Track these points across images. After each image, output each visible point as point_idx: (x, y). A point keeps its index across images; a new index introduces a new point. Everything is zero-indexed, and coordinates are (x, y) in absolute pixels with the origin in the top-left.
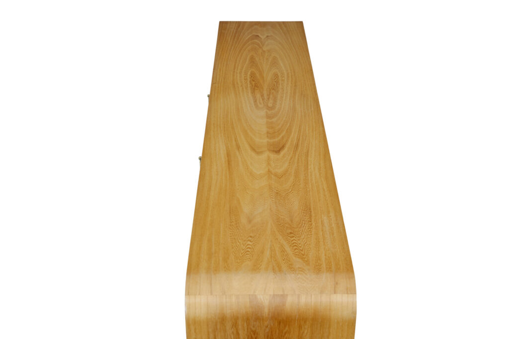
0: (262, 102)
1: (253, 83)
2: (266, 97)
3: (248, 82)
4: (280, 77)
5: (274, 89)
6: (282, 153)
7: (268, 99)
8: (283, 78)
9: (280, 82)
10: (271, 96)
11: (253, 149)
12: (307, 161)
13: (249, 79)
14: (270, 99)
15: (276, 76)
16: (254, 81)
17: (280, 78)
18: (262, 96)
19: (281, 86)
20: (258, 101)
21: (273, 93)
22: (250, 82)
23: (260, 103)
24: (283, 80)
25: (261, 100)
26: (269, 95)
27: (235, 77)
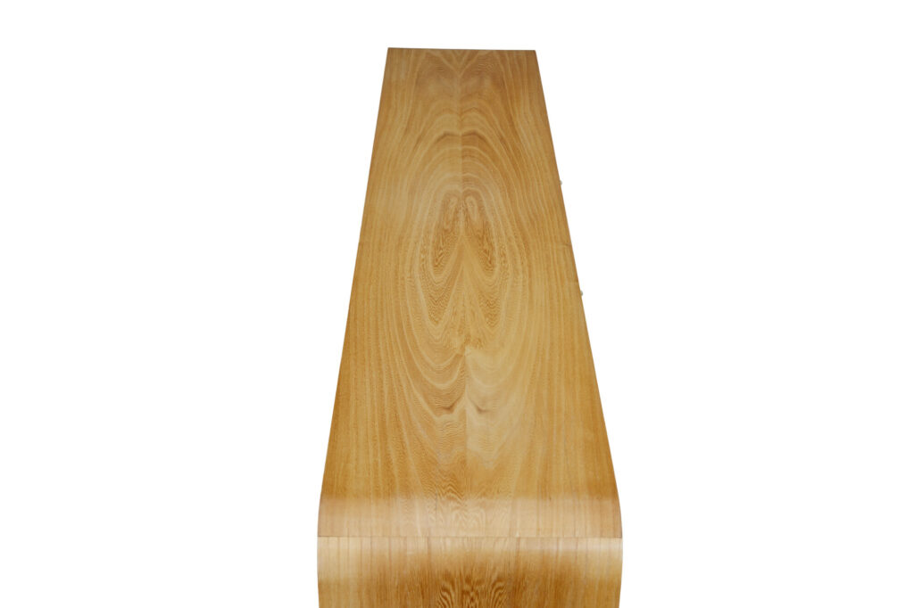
0: (469, 206)
1: (486, 246)
2: (462, 216)
3: (496, 247)
4: (430, 261)
5: (446, 231)
6: (441, 133)
7: (457, 212)
8: (422, 256)
9: (430, 249)
10: (451, 217)
11: (482, 138)
12: (408, 123)
13: (496, 255)
14: (454, 210)
15: (438, 265)
16: (485, 251)
17: (430, 258)
18: (468, 218)
19: (431, 237)
20: (476, 207)
21: (447, 224)
22: (493, 249)
23: (471, 202)
24: (424, 252)
25: (470, 210)
26: (456, 219)
27: (526, 263)
